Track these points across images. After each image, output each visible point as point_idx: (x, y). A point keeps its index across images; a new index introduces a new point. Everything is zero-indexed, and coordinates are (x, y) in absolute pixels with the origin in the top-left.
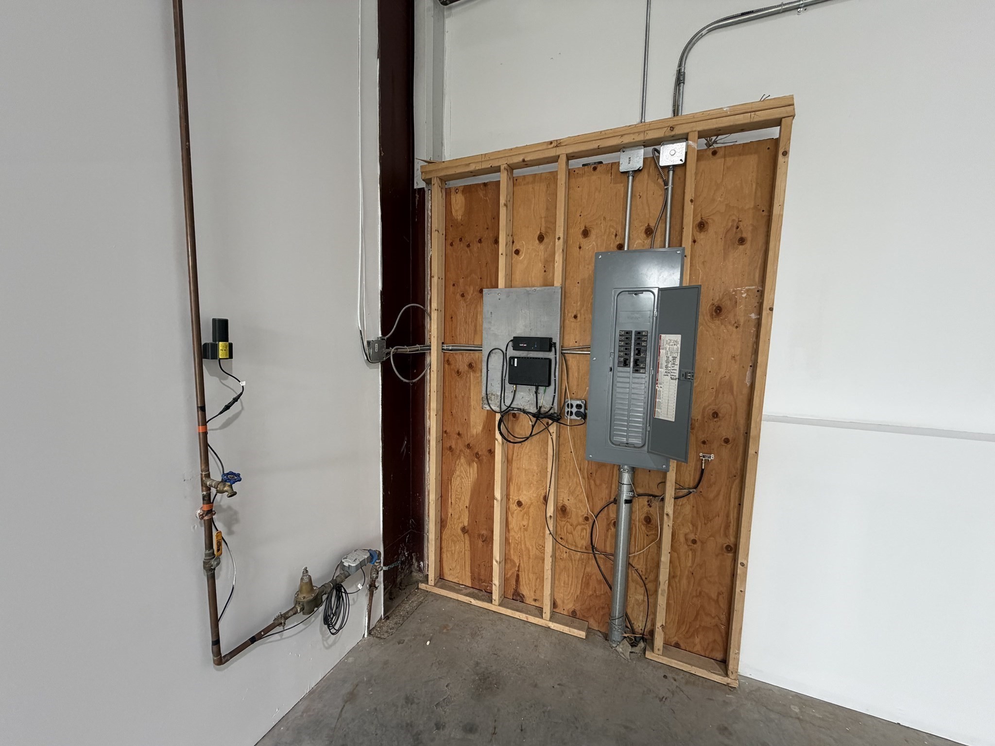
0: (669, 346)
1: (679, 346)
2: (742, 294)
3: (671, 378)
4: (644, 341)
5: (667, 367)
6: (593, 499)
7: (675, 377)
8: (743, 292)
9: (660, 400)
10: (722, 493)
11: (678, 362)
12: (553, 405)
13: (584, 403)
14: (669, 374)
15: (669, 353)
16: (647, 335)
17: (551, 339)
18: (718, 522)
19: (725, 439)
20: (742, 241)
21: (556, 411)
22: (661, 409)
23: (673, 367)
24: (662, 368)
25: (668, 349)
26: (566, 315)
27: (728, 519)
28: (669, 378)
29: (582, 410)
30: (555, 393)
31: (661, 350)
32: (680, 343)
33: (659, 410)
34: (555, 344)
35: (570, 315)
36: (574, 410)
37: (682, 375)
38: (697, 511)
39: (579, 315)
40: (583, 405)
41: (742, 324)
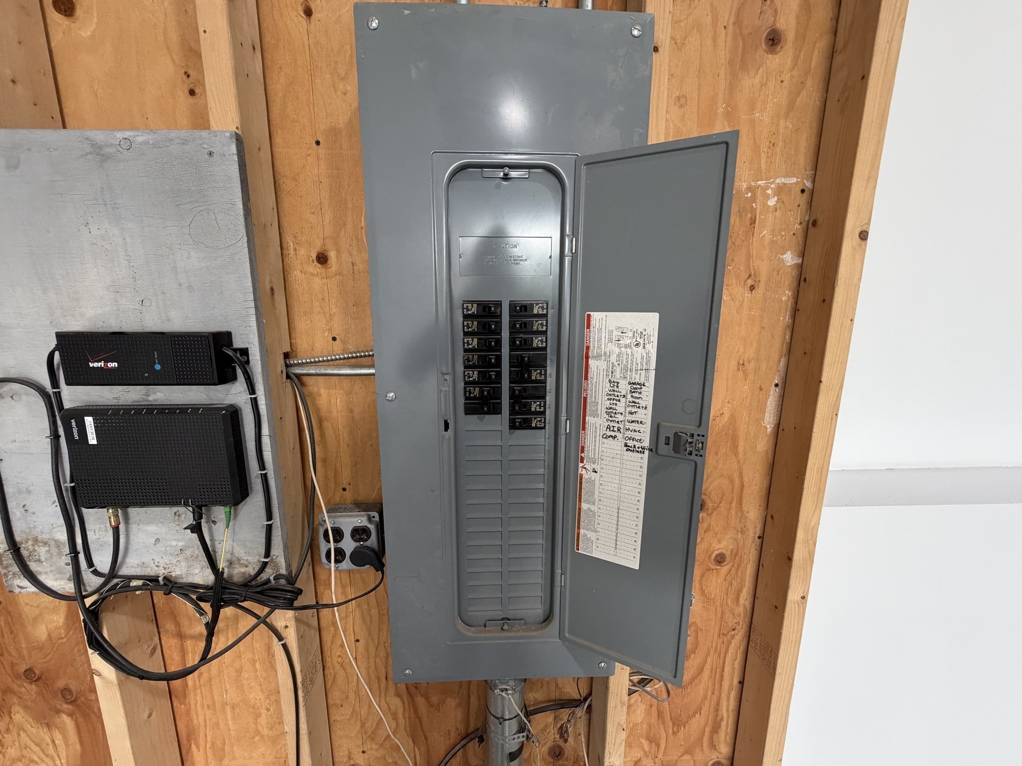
0: (617, 350)
1: (652, 349)
2: (768, 197)
3: (626, 445)
4: (539, 333)
5: (611, 412)
6: (426, 738)
7: (638, 444)
8: (769, 192)
9: (593, 508)
10: (708, 667)
11: (647, 396)
12: (267, 554)
13: (377, 519)
14: (619, 435)
15: (618, 369)
16: (546, 316)
17: (223, 339)
18: (697, 724)
19: (717, 555)
20: (774, 40)
21: (283, 571)
22: (595, 531)
23: (632, 413)
24: (595, 415)
25: (613, 358)
26: (292, 252)
27: (717, 715)
28: (617, 445)
29: (373, 541)
30: (270, 516)
31: (590, 361)
32: (655, 339)
33: (590, 534)
34: (245, 352)
35: (302, 252)
36: (348, 545)
37: (662, 440)
38: (659, 711)
39: (332, 255)
40: (372, 527)
41: (763, 279)
